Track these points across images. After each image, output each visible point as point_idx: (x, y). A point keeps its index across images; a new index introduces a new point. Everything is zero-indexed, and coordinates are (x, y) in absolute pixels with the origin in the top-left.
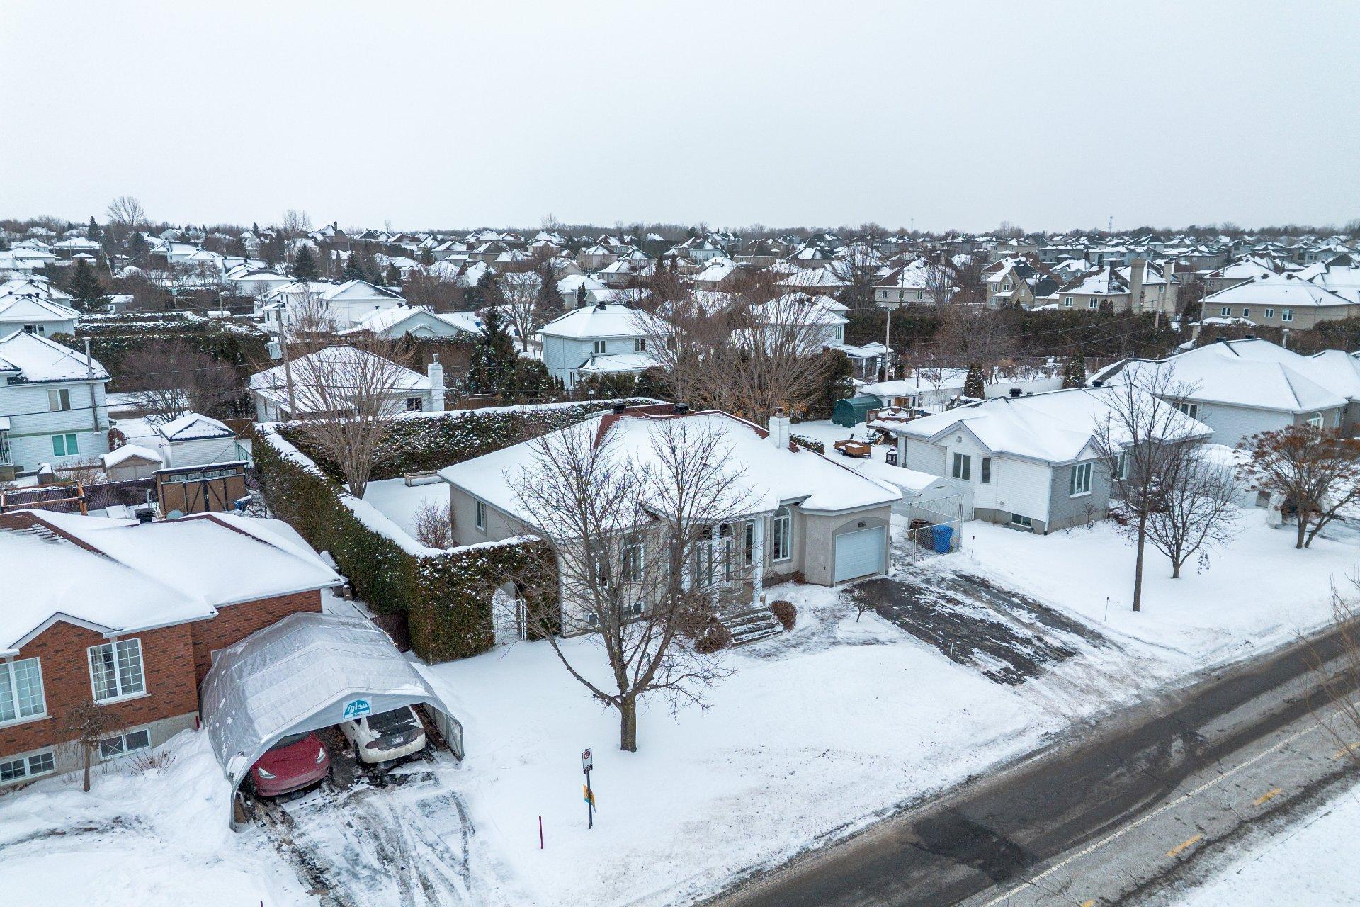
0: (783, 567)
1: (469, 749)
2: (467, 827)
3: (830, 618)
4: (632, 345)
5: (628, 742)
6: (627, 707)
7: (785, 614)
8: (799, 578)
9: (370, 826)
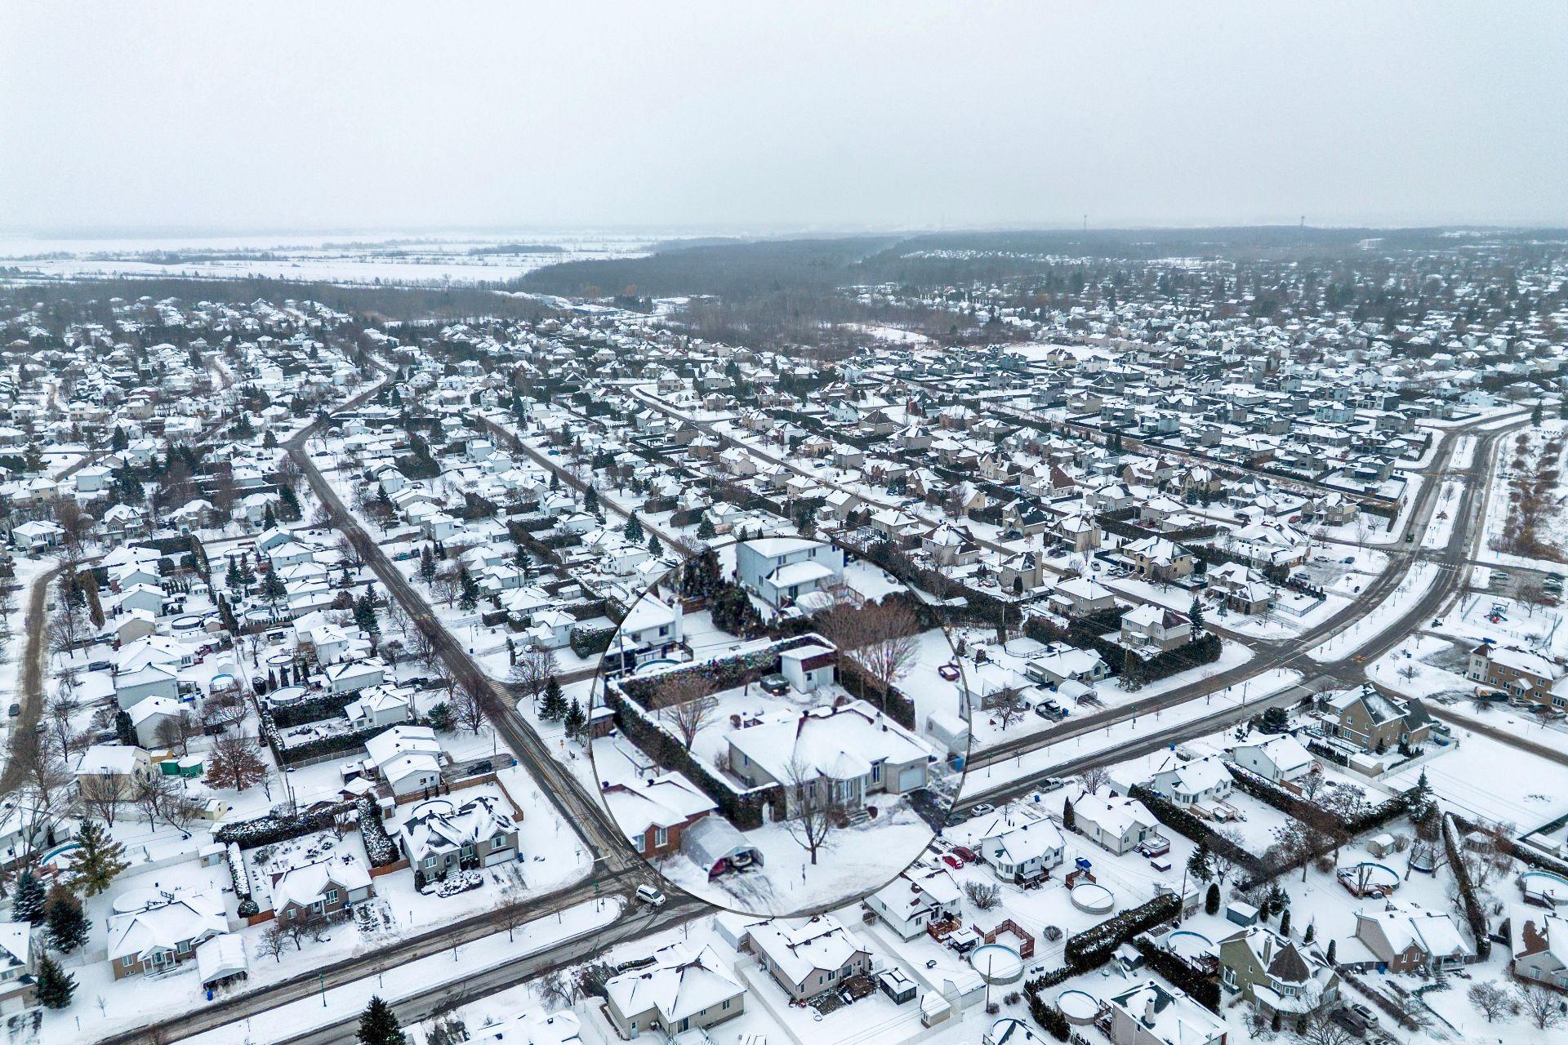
0: (877, 785)
1: (765, 863)
2: (770, 884)
3: (891, 811)
4: (806, 555)
5: (814, 861)
6: (813, 850)
7: (873, 811)
8: (884, 791)
9: (742, 882)
